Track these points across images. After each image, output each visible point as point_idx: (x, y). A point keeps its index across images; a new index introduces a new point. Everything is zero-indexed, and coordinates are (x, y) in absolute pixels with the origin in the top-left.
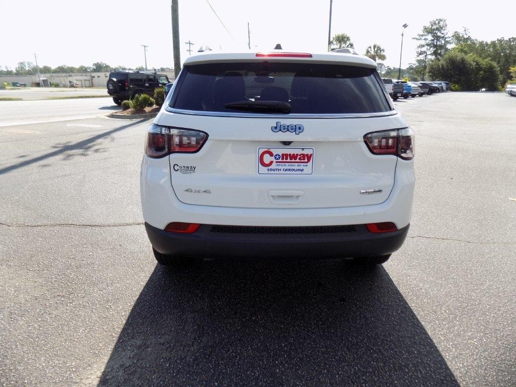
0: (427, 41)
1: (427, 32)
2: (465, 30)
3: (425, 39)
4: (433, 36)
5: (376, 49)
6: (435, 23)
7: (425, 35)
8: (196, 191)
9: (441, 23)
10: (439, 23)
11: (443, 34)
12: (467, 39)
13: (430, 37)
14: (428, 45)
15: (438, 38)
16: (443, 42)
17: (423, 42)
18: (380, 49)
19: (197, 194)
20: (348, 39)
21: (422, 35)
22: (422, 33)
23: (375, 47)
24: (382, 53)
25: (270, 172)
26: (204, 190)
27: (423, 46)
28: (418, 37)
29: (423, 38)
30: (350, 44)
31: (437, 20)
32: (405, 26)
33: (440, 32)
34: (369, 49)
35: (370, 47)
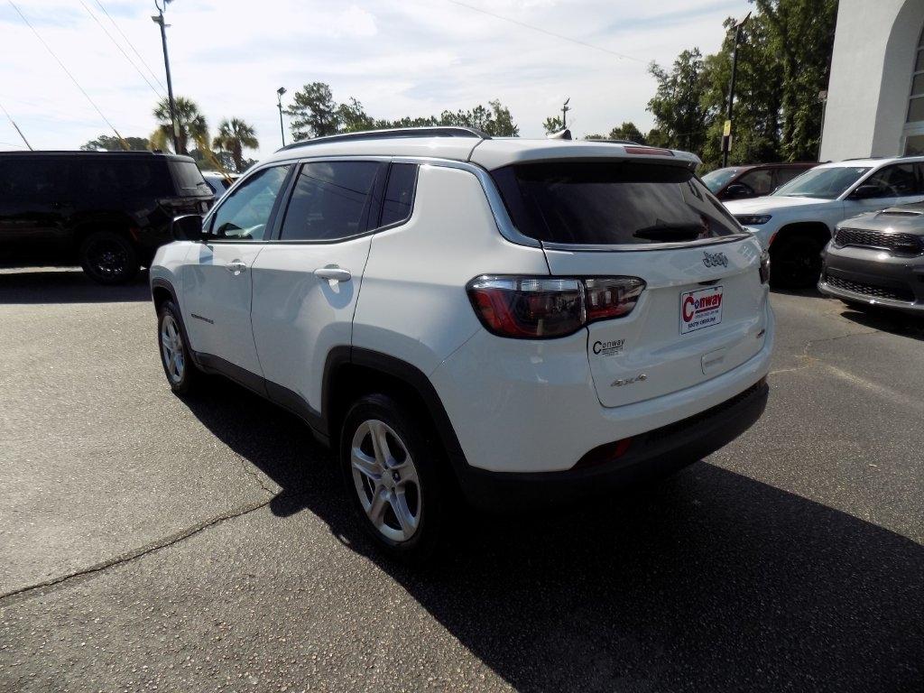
0: (306, 118)
1: (303, 102)
2: (355, 104)
3: (303, 114)
4: (312, 110)
5: (237, 129)
6: (313, 90)
7: (302, 108)
8: (628, 382)
9: (322, 91)
10: (318, 90)
11: (328, 107)
12: (360, 116)
13: (309, 111)
14: (307, 123)
15: (322, 113)
16: (330, 119)
17: (300, 119)
18: (245, 128)
19: (629, 385)
20: (193, 108)
21: (297, 108)
22: (294, 103)
23: (235, 123)
24: (250, 136)
25: (693, 328)
26: (636, 377)
27: (301, 125)
28: (290, 110)
29: (299, 112)
30: (198, 118)
31: (314, 84)
32: (281, 91)
33: (324, 105)
34: (226, 128)
35: (227, 125)
